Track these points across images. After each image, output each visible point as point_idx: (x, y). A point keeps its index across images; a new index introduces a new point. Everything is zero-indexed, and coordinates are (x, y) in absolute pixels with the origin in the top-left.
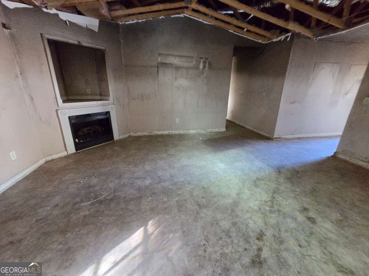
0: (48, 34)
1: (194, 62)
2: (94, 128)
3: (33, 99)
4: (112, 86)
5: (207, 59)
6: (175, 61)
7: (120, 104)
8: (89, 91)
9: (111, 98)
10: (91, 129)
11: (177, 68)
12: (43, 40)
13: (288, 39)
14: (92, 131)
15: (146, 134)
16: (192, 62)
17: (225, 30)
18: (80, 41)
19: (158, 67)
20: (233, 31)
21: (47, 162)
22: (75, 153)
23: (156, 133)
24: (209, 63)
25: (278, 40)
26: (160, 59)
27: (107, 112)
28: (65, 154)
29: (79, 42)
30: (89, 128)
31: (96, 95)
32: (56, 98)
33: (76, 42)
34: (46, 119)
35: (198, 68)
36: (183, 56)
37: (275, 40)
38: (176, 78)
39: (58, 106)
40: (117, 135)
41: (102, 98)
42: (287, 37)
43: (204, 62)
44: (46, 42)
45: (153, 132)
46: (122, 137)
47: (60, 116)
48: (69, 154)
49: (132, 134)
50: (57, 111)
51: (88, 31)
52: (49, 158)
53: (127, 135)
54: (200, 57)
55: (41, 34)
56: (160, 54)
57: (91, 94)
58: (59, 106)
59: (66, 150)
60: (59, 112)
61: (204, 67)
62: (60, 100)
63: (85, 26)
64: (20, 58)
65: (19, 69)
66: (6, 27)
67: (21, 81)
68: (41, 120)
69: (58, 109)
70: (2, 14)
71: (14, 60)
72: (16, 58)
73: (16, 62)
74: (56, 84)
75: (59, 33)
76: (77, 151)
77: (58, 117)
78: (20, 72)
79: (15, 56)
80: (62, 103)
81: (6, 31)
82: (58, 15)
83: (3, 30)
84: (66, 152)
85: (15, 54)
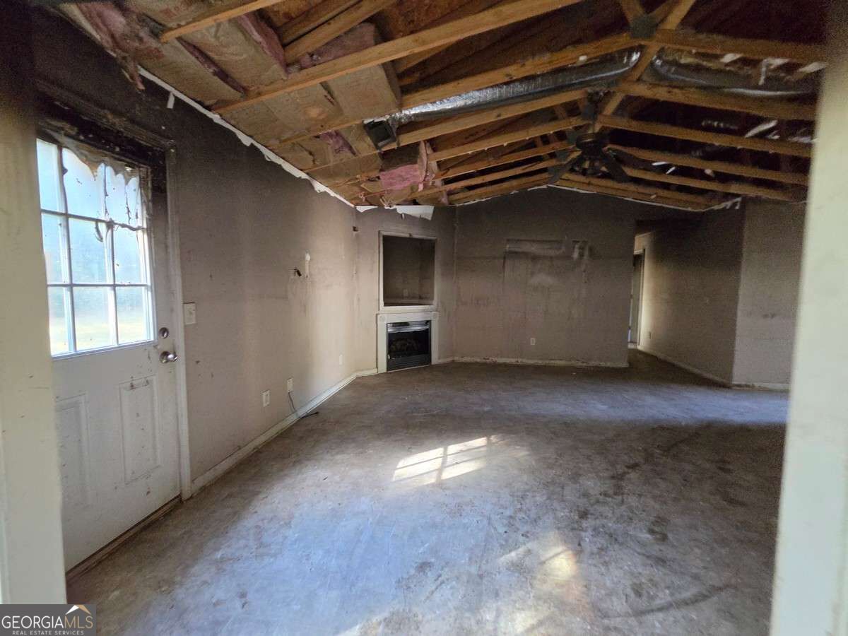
0: (384, 231)
1: (563, 249)
2: (410, 343)
3: (359, 301)
4: (439, 286)
5: (585, 242)
6: (534, 249)
7: (445, 311)
8: (406, 293)
9: (435, 302)
10: (406, 344)
11: (535, 258)
12: (379, 237)
13: (737, 208)
14: (405, 347)
15: (478, 360)
16: (560, 249)
17: (617, 199)
18: (411, 233)
19: (505, 258)
20: (633, 198)
21: (358, 378)
22: (384, 373)
23: (494, 359)
24: (591, 249)
25: (721, 207)
26: (508, 246)
27: (428, 321)
28: (374, 372)
29: (410, 235)
30: (403, 342)
31: (414, 297)
32: (379, 300)
33: (407, 236)
34: (365, 324)
35: (569, 257)
36: (546, 241)
37: (716, 207)
38: (532, 274)
39: (379, 310)
40: (436, 358)
41: (422, 302)
42: (735, 204)
43: (581, 248)
44: (381, 238)
45: (490, 358)
46: (441, 361)
47: (379, 323)
48: (380, 373)
49: (456, 358)
50: (377, 315)
51: (422, 221)
52: (360, 374)
53: (449, 360)
54: (574, 241)
55: (379, 232)
56: (508, 240)
57: (408, 297)
59: (377, 367)
60: (379, 316)
61: (581, 255)
62: (382, 302)
63: (418, 216)
64: (358, 257)
65: (356, 269)
66: (354, 229)
67: (355, 281)
68: (362, 325)
69: (378, 313)
70: (355, 219)
71: (354, 260)
72: (356, 258)
73: (355, 262)
74: (381, 284)
75: (394, 228)
76: (388, 371)
77: (377, 322)
78: (356, 271)
79: (356, 256)
80: (384, 305)
81: (355, 233)
82: (396, 209)
83: (353, 232)
84: (378, 369)
85: (356, 254)
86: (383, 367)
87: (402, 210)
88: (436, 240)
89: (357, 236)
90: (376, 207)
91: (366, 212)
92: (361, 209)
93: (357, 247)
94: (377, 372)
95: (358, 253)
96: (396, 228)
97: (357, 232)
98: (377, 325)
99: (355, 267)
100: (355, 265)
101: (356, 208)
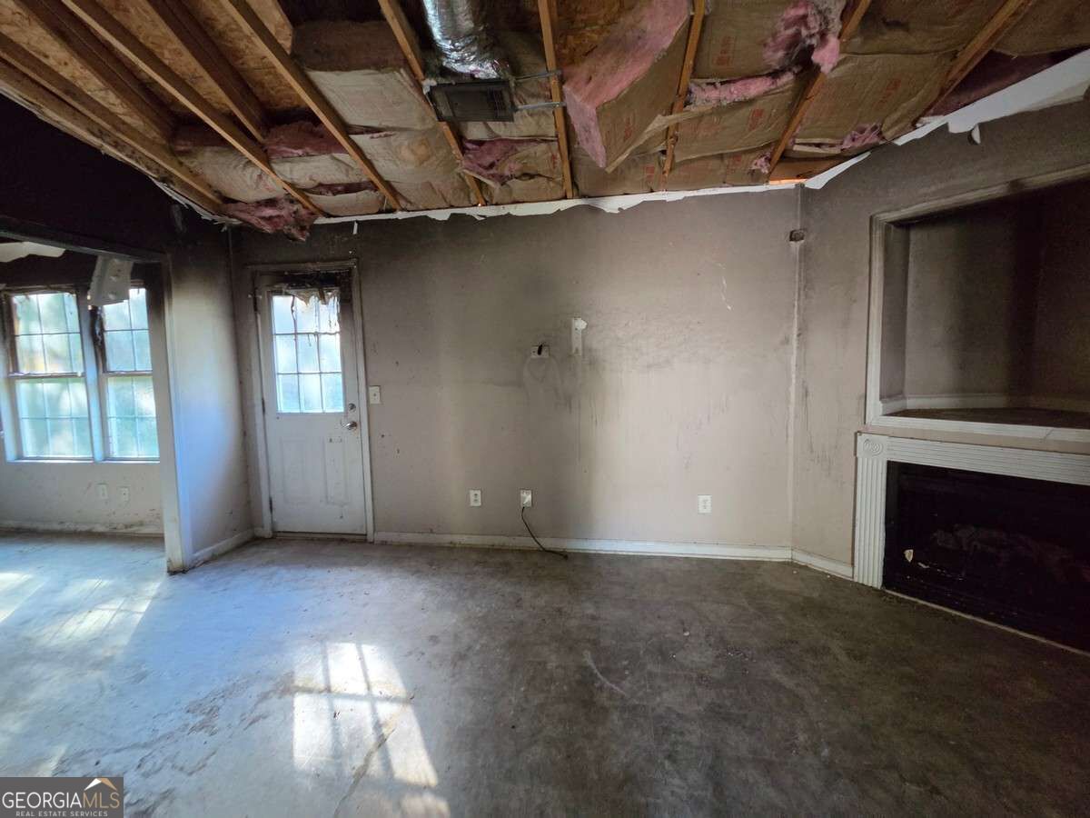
0: (890, 211)
3: (807, 396)
10: (1008, 546)
18: (1023, 176)
29: (1015, 183)
33: (996, 192)
34: (824, 451)
47: (860, 453)
48: (856, 581)
52: (802, 559)
55: (871, 218)
58: (867, 422)
64: (806, 296)
65: (799, 324)
66: (793, 237)
67: (795, 352)
68: (812, 451)
69: (861, 429)
70: (799, 213)
71: (794, 306)
72: (799, 300)
73: (796, 309)
74: (874, 356)
75: (933, 188)
76: (888, 588)
77: (855, 454)
78: (799, 329)
79: (799, 295)
80: (881, 413)
81: (796, 246)
82: (945, 127)
83: (789, 245)
84: (851, 570)
85: (799, 289)
86: (869, 568)
87: (963, 120)
89: (805, 252)
90: (868, 153)
91: (831, 184)
92: (817, 182)
93: (802, 274)
94: (853, 577)
95: (805, 287)
96: (942, 186)
97: (802, 241)
98: (857, 459)
99: (796, 320)
100: (796, 316)
101: (802, 186)
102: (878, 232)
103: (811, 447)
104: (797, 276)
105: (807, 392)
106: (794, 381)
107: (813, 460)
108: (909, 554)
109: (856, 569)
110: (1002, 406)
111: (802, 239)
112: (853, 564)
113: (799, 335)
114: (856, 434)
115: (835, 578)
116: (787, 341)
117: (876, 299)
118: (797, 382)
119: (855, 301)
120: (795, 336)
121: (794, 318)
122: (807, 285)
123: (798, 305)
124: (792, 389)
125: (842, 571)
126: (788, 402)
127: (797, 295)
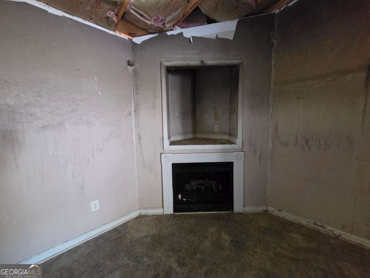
0: (166, 61)
2: (208, 183)
3: (140, 139)
8: (217, 128)
9: (239, 140)
10: (204, 184)
14: (203, 187)
18: (204, 59)
29: (202, 62)
30: (201, 181)
31: (225, 133)
32: (163, 138)
33: (198, 63)
34: (149, 163)
40: (238, 205)
46: (248, 209)
47: (163, 162)
48: (165, 214)
49: (270, 209)
52: (144, 212)
53: (261, 209)
55: (160, 63)
57: (219, 133)
58: (164, 149)
60: (162, 156)
62: (166, 142)
63: (214, 37)
64: (137, 94)
65: (135, 106)
66: (129, 64)
67: (134, 119)
68: (144, 164)
69: (163, 152)
70: (131, 52)
71: (132, 97)
72: (134, 95)
73: (133, 99)
74: (165, 121)
75: (179, 57)
76: (175, 212)
77: (161, 162)
78: (135, 109)
79: (134, 93)
80: (169, 145)
81: (130, 68)
82: (182, 33)
83: (128, 67)
84: (163, 210)
85: (134, 90)
86: (169, 208)
87: (189, 32)
88: (242, 63)
90: (156, 35)
91: (143, 42)
92: (138, 40)
93: (134, 83)
94: (164, 213)
95: (136, 89)
96: (182, 56)
97: (133, 67)
98: (162, 165)
99: (133, 104)
100: (133, 102)
101: (131, 40)
102: (163, 70)
103: (144, 162)
104: (132, 83)
105: (140, 138)
106: (134, 133)
107: (145, 168)
108: (180, 196)
109: (164, 209)
110: (192, 138)
111: (133, 66)
112: (163, 207)
113: (135, 111)
114: (161, 154)
115: (157, 216)
116: (130, 114)
117: (164, 98)
118: (136, 133)
119: (156, 98)
120: (133, 111)
121: (132, 103)
122: (137, 88)
123: (134, 97)
124: (134, 137)
125: (159, 211)
126: (133, 143)
127: (133, 93)
